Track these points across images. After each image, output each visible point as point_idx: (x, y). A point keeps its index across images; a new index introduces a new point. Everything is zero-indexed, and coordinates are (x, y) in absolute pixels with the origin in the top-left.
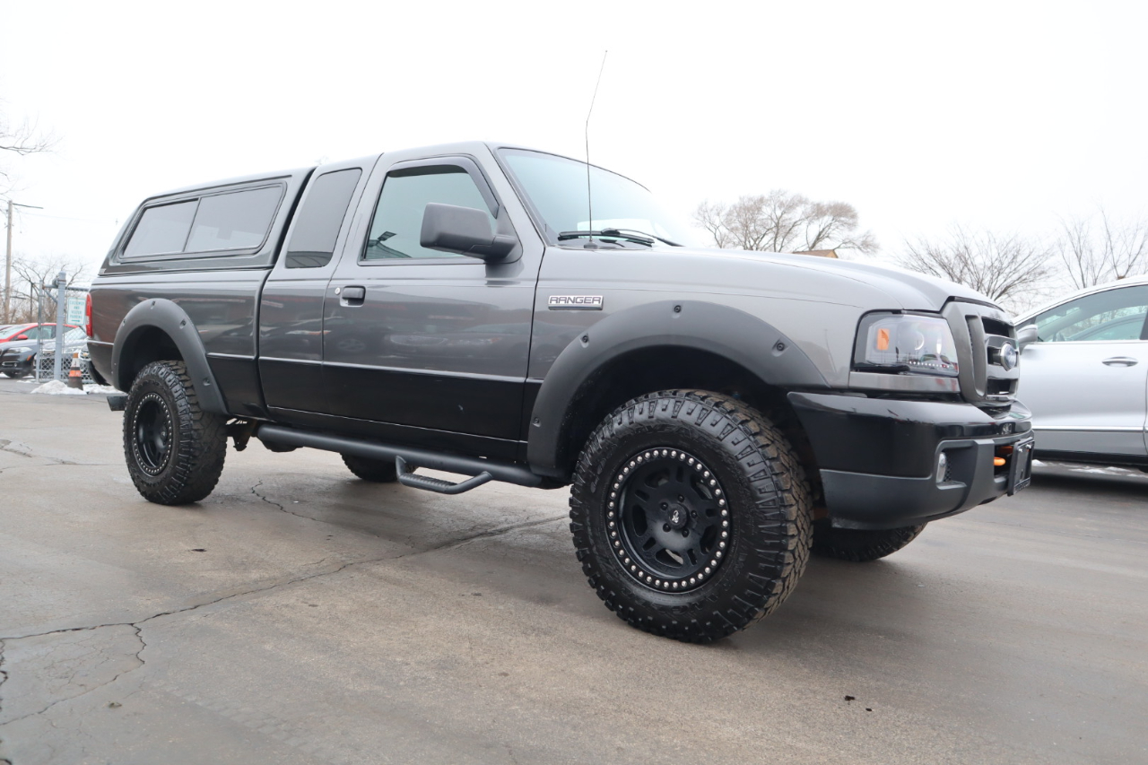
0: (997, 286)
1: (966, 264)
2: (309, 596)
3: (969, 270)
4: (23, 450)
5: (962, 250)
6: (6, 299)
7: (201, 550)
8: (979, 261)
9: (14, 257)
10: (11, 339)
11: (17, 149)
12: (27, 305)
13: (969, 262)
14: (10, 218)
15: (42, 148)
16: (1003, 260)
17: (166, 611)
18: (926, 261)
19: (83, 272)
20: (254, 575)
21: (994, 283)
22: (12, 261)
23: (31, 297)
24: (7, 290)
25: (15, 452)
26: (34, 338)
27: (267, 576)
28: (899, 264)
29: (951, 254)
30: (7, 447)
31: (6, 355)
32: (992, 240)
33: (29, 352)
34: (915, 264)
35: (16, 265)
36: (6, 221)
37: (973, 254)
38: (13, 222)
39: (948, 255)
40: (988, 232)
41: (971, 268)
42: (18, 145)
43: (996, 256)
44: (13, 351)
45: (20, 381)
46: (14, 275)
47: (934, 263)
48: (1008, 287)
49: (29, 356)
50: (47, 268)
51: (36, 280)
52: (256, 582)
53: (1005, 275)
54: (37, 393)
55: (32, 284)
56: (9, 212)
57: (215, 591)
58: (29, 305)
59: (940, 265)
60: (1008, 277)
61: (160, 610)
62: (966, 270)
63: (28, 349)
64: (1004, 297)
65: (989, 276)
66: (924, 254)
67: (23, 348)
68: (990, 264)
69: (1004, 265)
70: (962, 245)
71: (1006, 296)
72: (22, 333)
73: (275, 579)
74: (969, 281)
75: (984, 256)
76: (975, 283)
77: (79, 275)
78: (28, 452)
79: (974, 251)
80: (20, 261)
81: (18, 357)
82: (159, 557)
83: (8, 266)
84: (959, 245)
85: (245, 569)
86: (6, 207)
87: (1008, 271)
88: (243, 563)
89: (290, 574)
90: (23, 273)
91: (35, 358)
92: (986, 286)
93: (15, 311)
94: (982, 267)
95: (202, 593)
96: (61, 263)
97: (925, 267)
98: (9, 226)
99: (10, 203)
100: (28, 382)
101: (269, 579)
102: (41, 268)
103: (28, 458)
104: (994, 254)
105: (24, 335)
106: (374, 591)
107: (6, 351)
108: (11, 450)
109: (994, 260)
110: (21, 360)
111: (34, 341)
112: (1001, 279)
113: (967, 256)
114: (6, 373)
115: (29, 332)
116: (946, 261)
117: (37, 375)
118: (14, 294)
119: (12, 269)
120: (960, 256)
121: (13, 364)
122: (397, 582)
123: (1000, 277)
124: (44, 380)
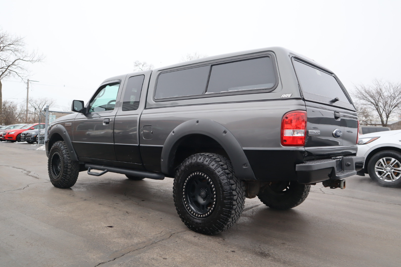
0: (393, 104)
1: (380, 95)
2: (162, 253)
3: (382, 98)
4: (35, 175)
5: (379, 90)
6: (27, 114)
7: (111, 227)
8: (386, 94)
9: (29, 99)
10: (29, 129)
11: (31, 61)
12: (33, 116)
13: (382, 95)
14: (28, 85)
15: (39, 60)
16: (396, 93)
17: (102, 262)
18: (364, 95)
19: (52, 104)
20: (136, 240)
21: (392, 102)
22: (29, 100)
23: (35, 113)
24: (27, 110)
25: (33, 176)
26: (37, 128)
27: (141, 241)
28: (353, 96)
29: (374, 92)
30: (29, 174)
31: (27, 135)
32: (391, 86)
33: (35, 134)
34: (360, 96)
35: (30, 102)
36: (27, 86)
37: (383, 92)
38: (29, 87)
39: (373, 92)
40: (389, 83)
41: (383, 97)
42: (31, 60)
43: (393, 92)
44: (29, 134)
45: (32, 145)
46: (29, 105)
47: (367, 95)
48: (398, 104)
49: (35, 136)
50: (40, 103)
51: (37, 107)
52: (137, 244)
53: (397, 99)
54: (38, 150)
55: (35, 108)
56: (28, 83)
57: (121, 250)
58: (34, 116)
59: (370, 96)
60: (398, 100)
61: (100, 261)
62: (380, 98)
63: (35, 133)
64: (396, 108)
65: (390, 100)
66: (363, 92)
67: (33, 133)
68: (390, 95)
69: (396, 96)
70: (379, 88)
71: (397, 107)
72: (32, 127)
73: (145, 242)
74: (382, 102)
75: (388, 92)
76: (385, 103)
77: (51, 105)
78: (37, 176)
79: (384, 90)
80: (31, 100)
81: (31, 136)
82: (95, 231)
83: (27, 102)
84: (377, 88)
85: (131, 237)
86: (27, 81)
87: (397, 98)
88: (129, 234)
89: (150, 240)
90: (32, 104)
91: (38, 136)
92: (389, 104)
93: (29, 118)
94: (387, 96)
95: (116, 251)
96: (45, 100)
97: (364, 97)
98: (28, 88)
99: (28, 80)
100: (35, 145)
101: (142, 243)
102: (38, 103)
103: (38, 179)
104: (392, 91)
105: (33, 128)
106: (188, 250)
107: (27, 134)
108: (31, 176)
109: (392, 94)
110: (32, 137)
111: (37, 130)
112: (395, 101)
113: (381, 93)
114: (27, 141)
115: (35, 127)
116: (372, 94)
117: (39, 143)
118: (29, 112)
119: (28, 103)
120: (378, 92)
121: (30, 138)
122: (196, 244)
123: (395, 100)
124: (41, 145)
